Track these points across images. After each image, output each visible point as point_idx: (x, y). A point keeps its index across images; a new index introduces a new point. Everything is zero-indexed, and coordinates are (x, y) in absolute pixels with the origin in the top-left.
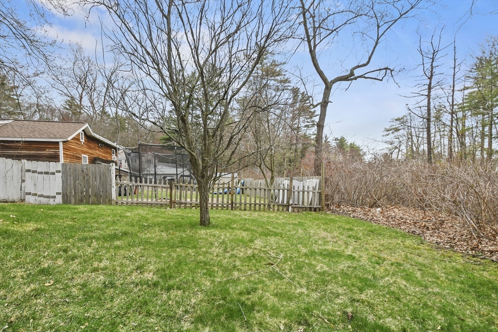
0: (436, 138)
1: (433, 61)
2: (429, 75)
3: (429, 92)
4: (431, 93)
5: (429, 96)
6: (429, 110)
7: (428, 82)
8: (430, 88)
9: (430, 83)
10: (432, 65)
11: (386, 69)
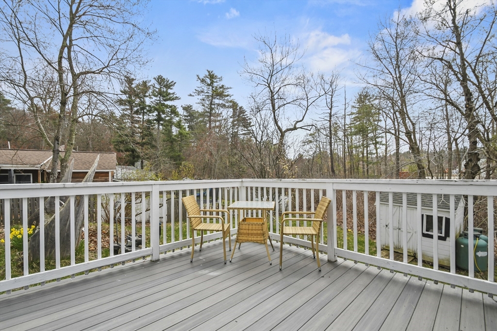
0: (335, 146)
1: (332, 97)
2: (330, 107)
3: (330, 118)
4: (332, 119)
5: (330, 121)
6: (330, 131)
7: (329, 111)
8: (331, 116)
9: (331, 112)
10: (331, 100)
11: (312, 125)
